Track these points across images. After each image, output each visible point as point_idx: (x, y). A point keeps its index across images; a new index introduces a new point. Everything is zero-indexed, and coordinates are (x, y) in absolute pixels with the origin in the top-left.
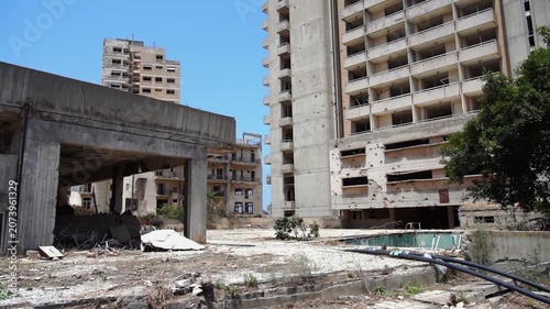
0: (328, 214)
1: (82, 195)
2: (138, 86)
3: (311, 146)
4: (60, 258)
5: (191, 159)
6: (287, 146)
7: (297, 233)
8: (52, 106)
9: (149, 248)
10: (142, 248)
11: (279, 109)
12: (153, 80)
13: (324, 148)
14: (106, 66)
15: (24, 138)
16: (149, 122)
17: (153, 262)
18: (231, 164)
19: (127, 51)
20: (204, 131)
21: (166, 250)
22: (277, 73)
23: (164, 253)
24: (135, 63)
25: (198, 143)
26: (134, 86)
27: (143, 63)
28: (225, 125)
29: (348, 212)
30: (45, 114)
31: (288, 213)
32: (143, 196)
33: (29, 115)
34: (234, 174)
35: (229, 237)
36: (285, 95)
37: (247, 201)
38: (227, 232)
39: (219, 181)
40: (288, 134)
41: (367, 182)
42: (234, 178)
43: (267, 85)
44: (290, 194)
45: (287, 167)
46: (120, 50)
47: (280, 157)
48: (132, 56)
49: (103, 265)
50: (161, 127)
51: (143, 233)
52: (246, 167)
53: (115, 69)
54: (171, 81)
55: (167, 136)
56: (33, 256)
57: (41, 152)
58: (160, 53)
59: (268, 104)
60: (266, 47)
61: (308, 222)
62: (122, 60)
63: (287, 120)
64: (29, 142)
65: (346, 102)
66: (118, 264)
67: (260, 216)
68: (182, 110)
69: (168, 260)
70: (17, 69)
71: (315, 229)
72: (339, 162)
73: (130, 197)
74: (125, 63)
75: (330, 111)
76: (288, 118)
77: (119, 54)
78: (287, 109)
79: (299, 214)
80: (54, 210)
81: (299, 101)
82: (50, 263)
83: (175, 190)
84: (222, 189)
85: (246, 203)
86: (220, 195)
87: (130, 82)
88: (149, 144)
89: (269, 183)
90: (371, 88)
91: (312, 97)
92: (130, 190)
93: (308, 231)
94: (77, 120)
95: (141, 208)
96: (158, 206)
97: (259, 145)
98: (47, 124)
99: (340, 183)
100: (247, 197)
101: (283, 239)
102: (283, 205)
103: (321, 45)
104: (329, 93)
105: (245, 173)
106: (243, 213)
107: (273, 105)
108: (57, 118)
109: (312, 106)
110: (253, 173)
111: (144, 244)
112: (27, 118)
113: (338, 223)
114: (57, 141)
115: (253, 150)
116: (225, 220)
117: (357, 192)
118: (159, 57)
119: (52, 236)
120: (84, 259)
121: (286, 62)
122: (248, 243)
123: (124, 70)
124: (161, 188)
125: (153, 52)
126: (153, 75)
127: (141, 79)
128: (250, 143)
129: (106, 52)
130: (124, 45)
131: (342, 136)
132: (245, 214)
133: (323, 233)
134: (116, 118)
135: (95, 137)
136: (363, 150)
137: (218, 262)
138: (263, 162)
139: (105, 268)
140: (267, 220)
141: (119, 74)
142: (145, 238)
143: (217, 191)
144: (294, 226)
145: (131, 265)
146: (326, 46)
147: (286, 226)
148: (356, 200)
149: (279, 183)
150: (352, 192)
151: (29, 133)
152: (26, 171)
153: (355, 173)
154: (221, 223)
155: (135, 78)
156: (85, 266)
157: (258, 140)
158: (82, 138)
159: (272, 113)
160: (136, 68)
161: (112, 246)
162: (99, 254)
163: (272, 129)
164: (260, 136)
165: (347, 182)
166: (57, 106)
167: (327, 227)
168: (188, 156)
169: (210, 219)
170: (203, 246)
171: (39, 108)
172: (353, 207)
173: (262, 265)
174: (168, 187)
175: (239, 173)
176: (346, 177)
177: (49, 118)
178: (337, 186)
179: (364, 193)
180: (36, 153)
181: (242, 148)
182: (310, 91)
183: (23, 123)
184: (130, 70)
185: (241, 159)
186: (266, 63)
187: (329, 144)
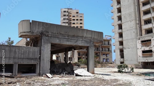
0: (136, 63)
1: (56, 56)
2: (71, 22)
3: (130, 39)
4: (52, 77)
5: (89, 46)
6: (121, 39)
7: (125, 70)
8: (48, 32)
9: (77, 75)
10: (75, 75)
11: (117, 27)
12: (76, 20)
13: (135, 40)
14: (62, 17)
15: (41, 42)
16: (76, 35)
17: (79, 80)
18: (101, 46)
19: (67, 12)
20: (93, 37)
21: (82, 76)
22: (116, 14)
23: (82, 77)
24: (70, 15)
25: (91, 41)
26: (70, 22)
27: (72, 15)
28: (99, 34)
29: (145, 63)
30: (47, 35)
31: (122, 63)
32: (74, 56)
33: (42, 35)
34: (102, 49)
35: (102, 71)
36: (120, 22)
37: (107, 58)
38: (101, 69)
39: (97, 51)
40: (121, 35)
41: (152, 52)
42: (102, 50)
43: (113, 19)
44: (122, 56)
45: (121, 47)
46: (66, 12)
47: (118, 43)
48: (69, 13)
49: (64, 81)
50: (79, 37)
51: (75, 70)
52: (106, 47)
53: (64, 18)
54: (81, 20)
55: (81, 39)
56: (45, 77)
57: (46, 46)
58: (77, 11)
59: (113, 25)
60: (112, 6)
61: (129, 66)
62: (66, 14)
63: (120, 31)
64: (42, 43)
65: (143, 23)
66: (68, 80)
67: (112, 63)
68: (86, 31)
69: (83, 80)
70: (39, 22)
71: (132, 69)
72: (141, 45)
73: (70, 57)
74: (67, 16)
75: (136, 27)
76: (121, 30)
77: (65, 13)
78: (120, 27)
79: (126, 63)
80: (50, 63)
81: (124, 24)
82: (49, 79)
83: (83, 54)
84: (98, 54)
85: (107, 59)
86: (98, 56)
87: (69, 21)
88: (76, 42)
89: (115, 52)
90: (152, 17)
91: (130, 22)
92: (70, 54)
93: (130, 70)
94: (55, 36)
95: (73, 60)
96: (78, 60)
97: (111, 39)
98: (47, 38)
99: (141, 52)
100: (107, 57)
101: (120, 72)
102: (120, 60)
103: (132, 4)
104: (136, 20)
105: (106, 49)
106: (106, 62)
107: (115, 26)
108: (50, 36)
109: (129, 25)
110: (109, 49)
111: (75, 74)
112: (42, 36)
113: (141, 66)
114: (50, 43)
115: (109, 41)
116: (100, 65)
117: (148, 55)
118: (77, 13)
119: (49, 71)
120: (58, 78)
121: (119, 10)
122: (109, 74)
123: (67, 17)
124: (79, 54)
125: (76, 11)
126: (76, 18)
127: (72, 20)
128: (107, 39)
129: (62, 13)
130: (66, 10)
131: (141, 35)
132: (106, 63)
133: (135, 70)
134: (66, 35)
135: (60, 41)
136: (150, 40)
137: (99, 82)
138: (112, 45)
139: (65, 82)
140: (114, 65)
141: (65, 19)
142: (76, 72)
143: (97, 55)
144: (124, 68)
145: (72, 81)
146: (134, 3)
147: (121, 68)
148: (148, 58)
149: (118, 52)
150: (146, 55)
151: (43, 40)
152: (42, 52)
153: (147, 49)
154: (99, 66)
155: (70, 20)
156: (59, 81)
157: (110, 37)
158: (57, 41)
159: (115, 28)
160: (70, 17)
161: (66, 74)
162: (63, 77)
163: (115, 34)
164: (111, 36)
165: (144, 52)
166: (50, 32)
167: (136, 68)
168: (88, 45)
169: (95, 64)
170: (93, 75)
171: (45, 33)
172: (146, 61)
173: (115, 84)
174: (81, 54)
175: (104, 49)
176: (143, 50)
177: (48, 36)
178: (140, 53)
179: (151, 56)
180: (44, 46)
181: (105, 40)
182: (128, 20)
183: (41, 38)
184: (69, 18)
185: (105, 44)
186: (112, 11)
187: (136, 39)
